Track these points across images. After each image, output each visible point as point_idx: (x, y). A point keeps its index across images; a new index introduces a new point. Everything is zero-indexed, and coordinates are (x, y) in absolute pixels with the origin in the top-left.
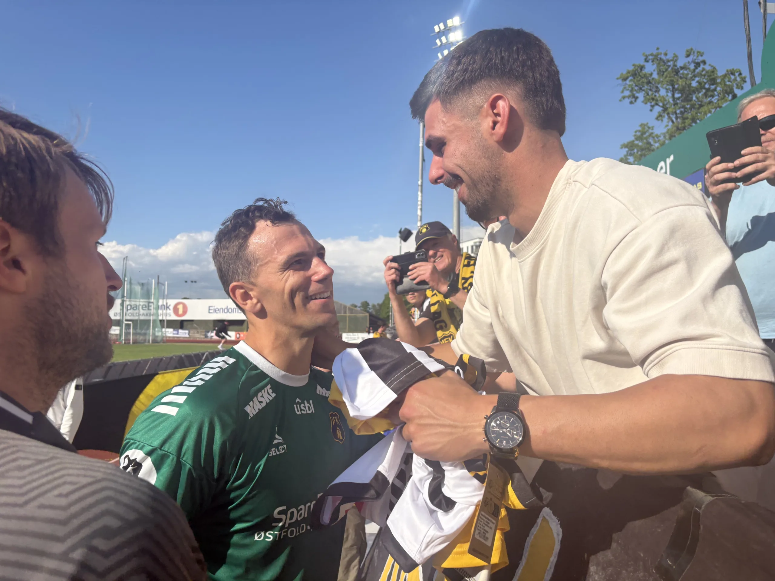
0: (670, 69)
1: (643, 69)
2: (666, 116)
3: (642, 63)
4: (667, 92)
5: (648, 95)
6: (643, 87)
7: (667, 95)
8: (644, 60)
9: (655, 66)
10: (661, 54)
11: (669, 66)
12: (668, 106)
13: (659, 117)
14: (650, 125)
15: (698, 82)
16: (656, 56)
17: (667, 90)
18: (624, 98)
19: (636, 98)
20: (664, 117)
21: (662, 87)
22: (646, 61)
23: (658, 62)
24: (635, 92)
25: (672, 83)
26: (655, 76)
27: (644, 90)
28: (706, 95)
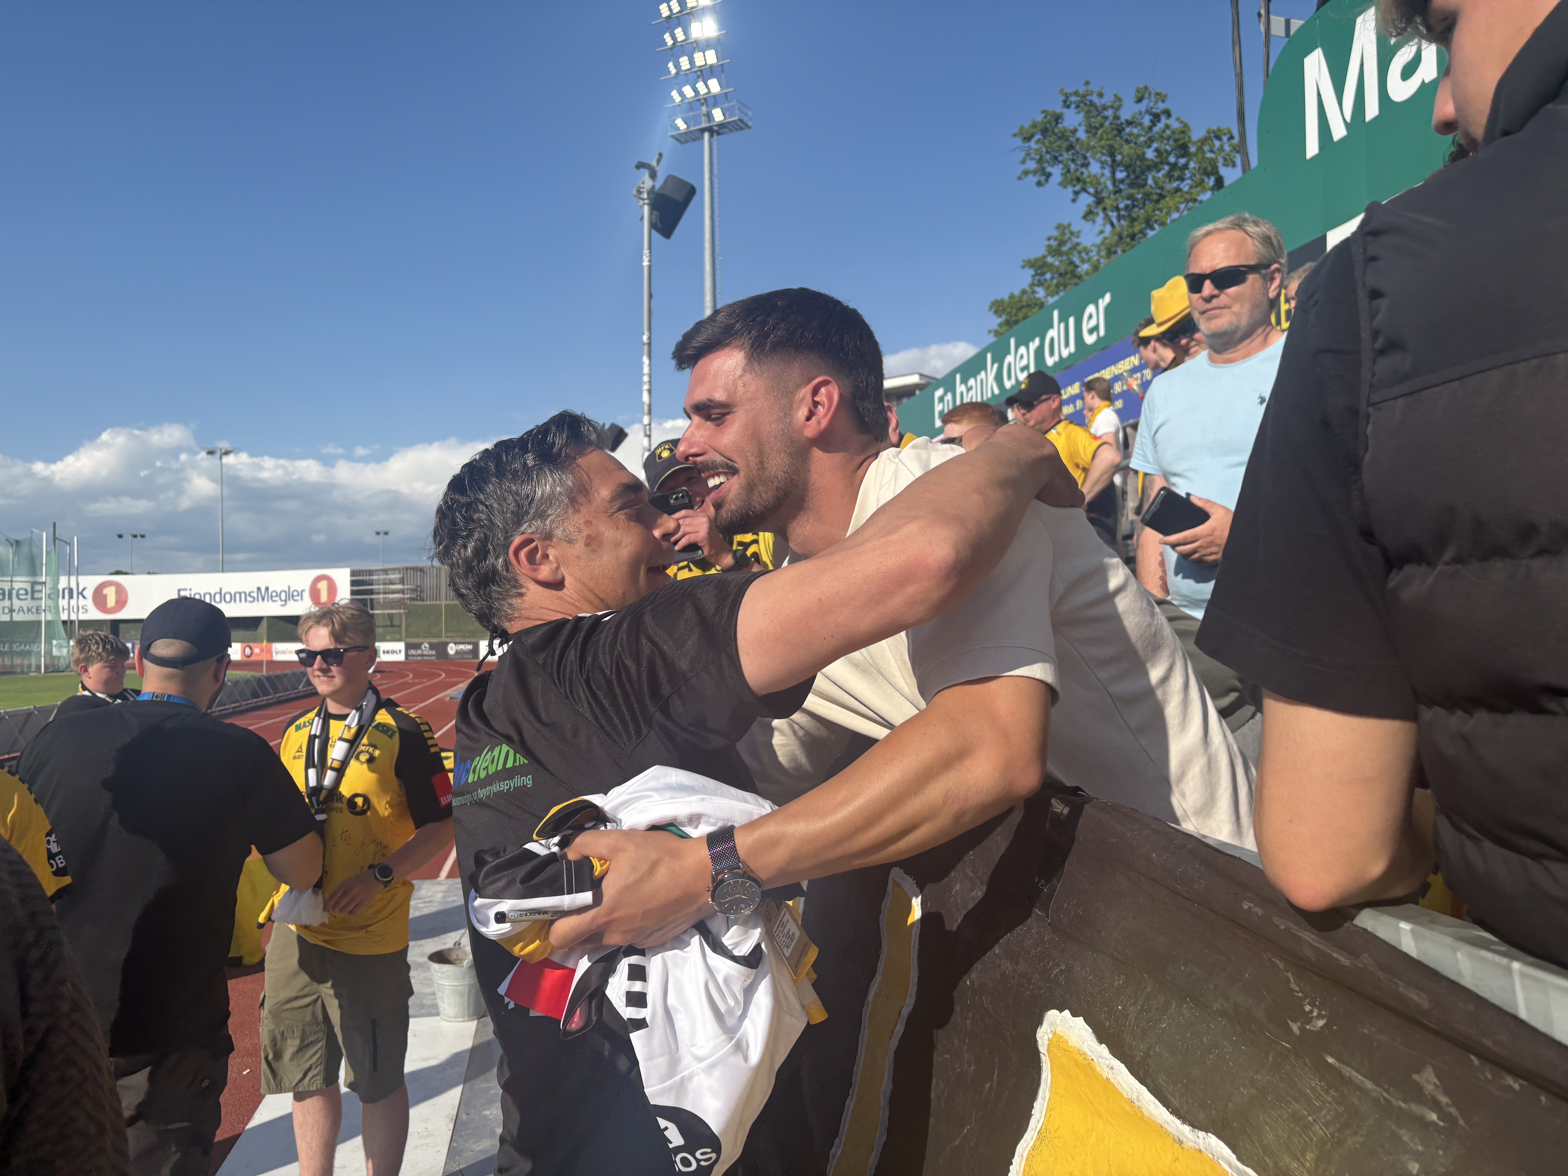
0: (1107, 123)
1: (1060, 121)
2: (1101, 215)
3: (1059, 109)
4: (1103, 168)
5: (1069, 171)
6: (1061, 155)
7: (1103, 175)
8: (1061, 104)
9: (1082, 115)
10: (1092, 92)
11: (1106, 118)
12: (1105, 194)
13: (1089, 215)
14: (1074, 228)
15: (1157, 150)
16: (1084, 96)
17: (1102, 163)
18: (1026, 173)
19: (1049, 175)
20: (1097, 214)
21: (1093, 158)
23: (1086, 108)
24: (1045, 165)
26: (1082, 134)
27: (1061, 162)
28: (1169, 176)
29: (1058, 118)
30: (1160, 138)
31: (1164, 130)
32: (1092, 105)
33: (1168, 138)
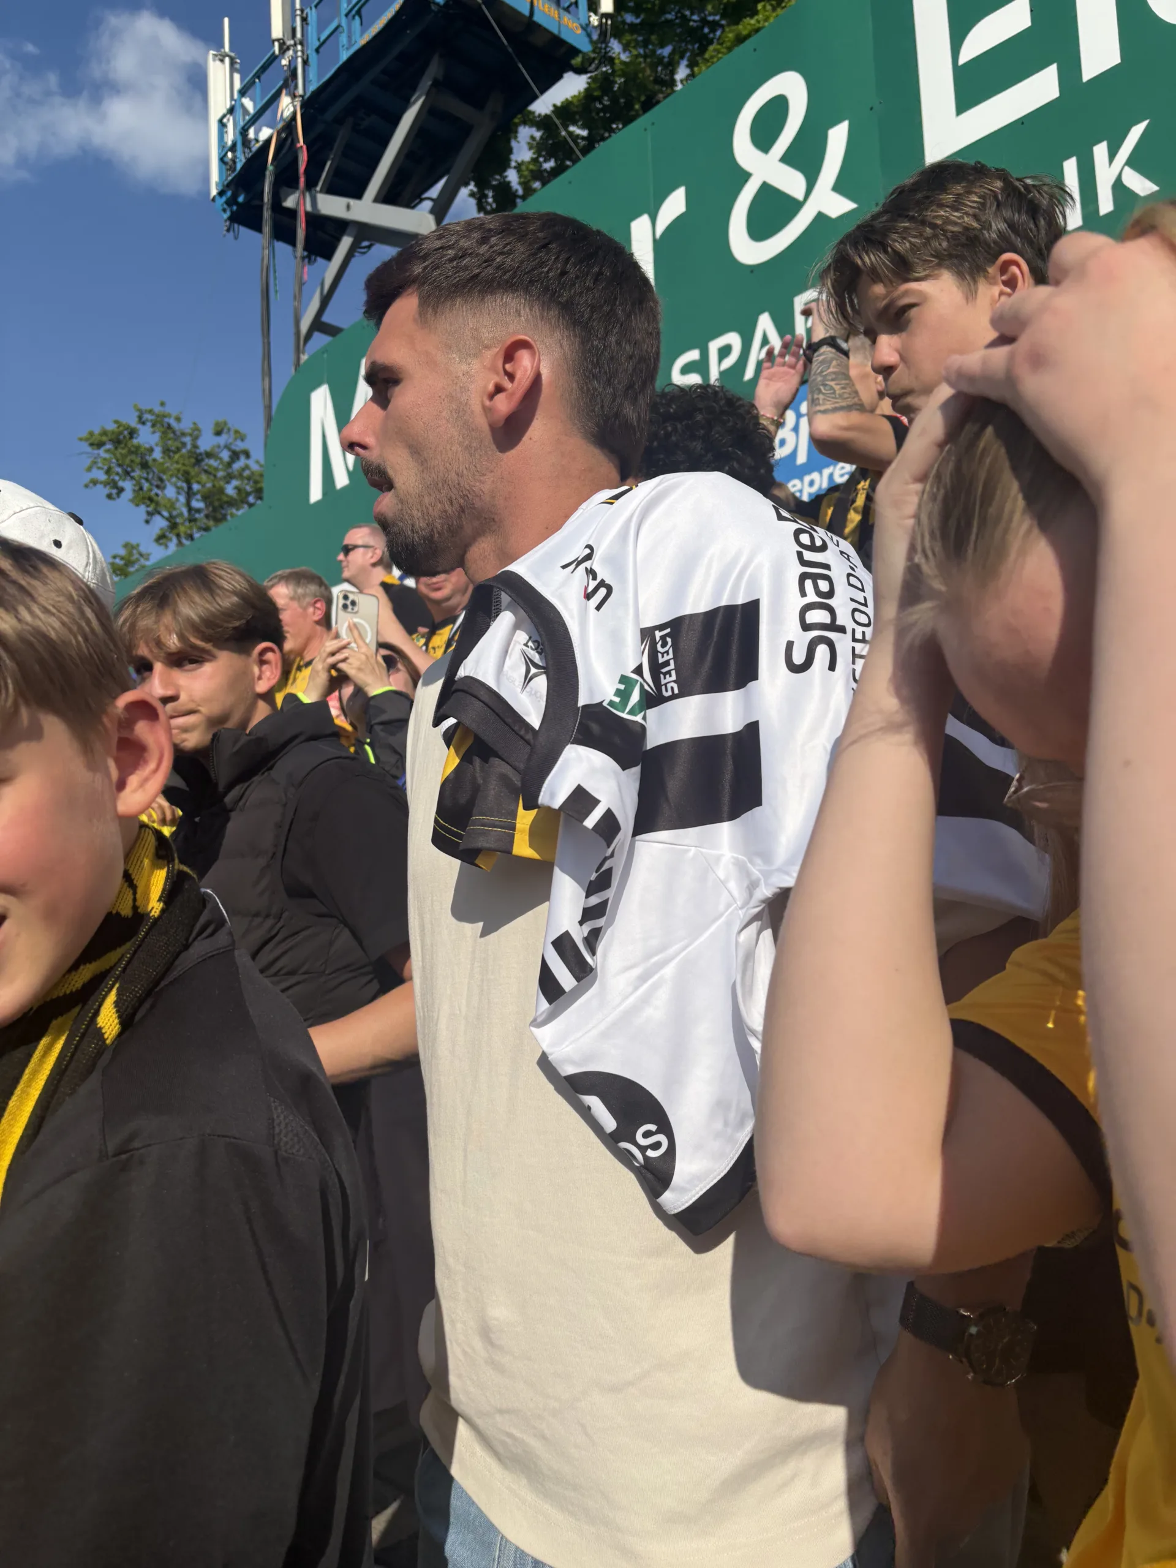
0: (184, 451)
1: (135, 436)
2: (175, 540)
3: (133, 423)
4: (179, 493)
5: (141, 489)
6: (133, 471)
7: (177, 500)
8: (137, 419)
9: (157, 435)
10: (169, 416)
11: (184, 444)
12: (179, 520)
18: (95, 482)
20: (171, 540)
23: (162, 429)
24: (115, 478)
25: (187, 478)
27: (133, 478)
29: (132, 433)
30: (240, 476)
31: (243, 469)
32: (169, 427)
33: (249, 479)
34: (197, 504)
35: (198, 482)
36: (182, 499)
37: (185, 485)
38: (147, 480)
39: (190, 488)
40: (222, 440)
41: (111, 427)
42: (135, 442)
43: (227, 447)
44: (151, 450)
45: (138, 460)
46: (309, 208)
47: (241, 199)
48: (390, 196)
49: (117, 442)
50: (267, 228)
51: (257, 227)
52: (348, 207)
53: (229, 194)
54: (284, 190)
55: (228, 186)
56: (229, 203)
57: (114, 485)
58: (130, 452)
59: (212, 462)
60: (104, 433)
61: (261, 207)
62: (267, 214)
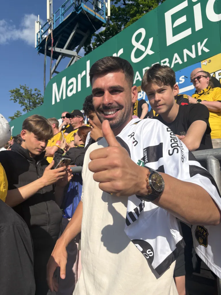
5: (21, 101)
9: (24, 91)
11: (29, 93)
12: (27, 107)
16: (25, 87)
17: (28, 101)
18: (12, 99)
20: (26, 110)
22: (21, 88)
25: (29, 99)
29: (19, 90)
30: (39, 99)
31: (40, 97)
32: (26, 89)
33: (41, 99)
34: (31, 104)
35: (31, 100)
36: (28, 103)
37: (29, 100)
38: (22, 99)
39: (30, 101)
40: (36, 92)
41: (15, 89)
42: (20, 92)
43: (37, 93)
44: (23, 94)
45: (20, 96)
46: (53, 50)
47: (41, 48)
48: (69, 48)
49: (16, 92)
50: (45, 54)
51: (44, 54)
52: (61, 50)
53: (39, 47)
54: (49, 47)
55: (39, 46)
56: (39, 49)
57: (15, 100)
58: (19, 94)
59: (34, 96)
60: (14, 90)
61: (44, 50)
62: (45, 51)
